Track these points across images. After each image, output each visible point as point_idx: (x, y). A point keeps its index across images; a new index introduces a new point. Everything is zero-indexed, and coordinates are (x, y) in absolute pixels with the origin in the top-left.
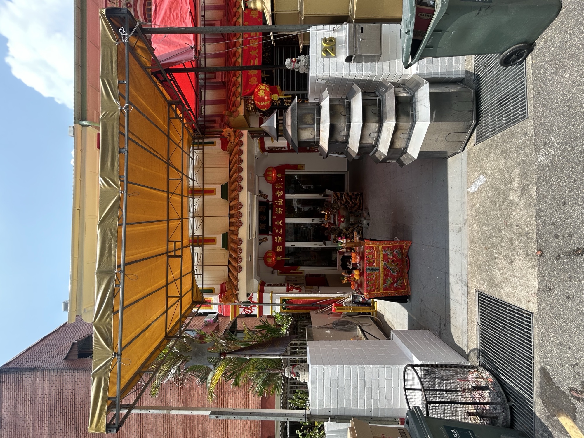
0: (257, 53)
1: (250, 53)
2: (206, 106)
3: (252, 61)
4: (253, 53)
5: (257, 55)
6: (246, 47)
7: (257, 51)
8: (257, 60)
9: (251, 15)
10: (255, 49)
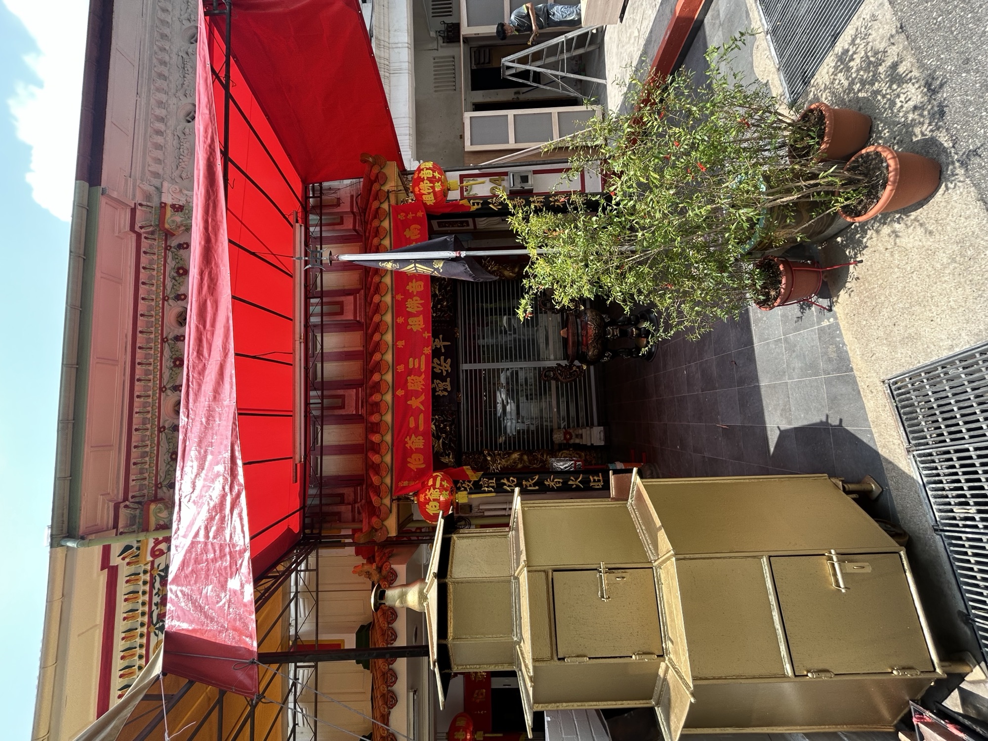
0: (422, 403)
1: (409, 403)
2: (324, 457)
3: (412, 419)
4: (415, 403)
5: (422, 407)
6: (400, 393)
7: (422, 397)
8: (421, 416)
9: (409, 327)
10: (417, 394)
